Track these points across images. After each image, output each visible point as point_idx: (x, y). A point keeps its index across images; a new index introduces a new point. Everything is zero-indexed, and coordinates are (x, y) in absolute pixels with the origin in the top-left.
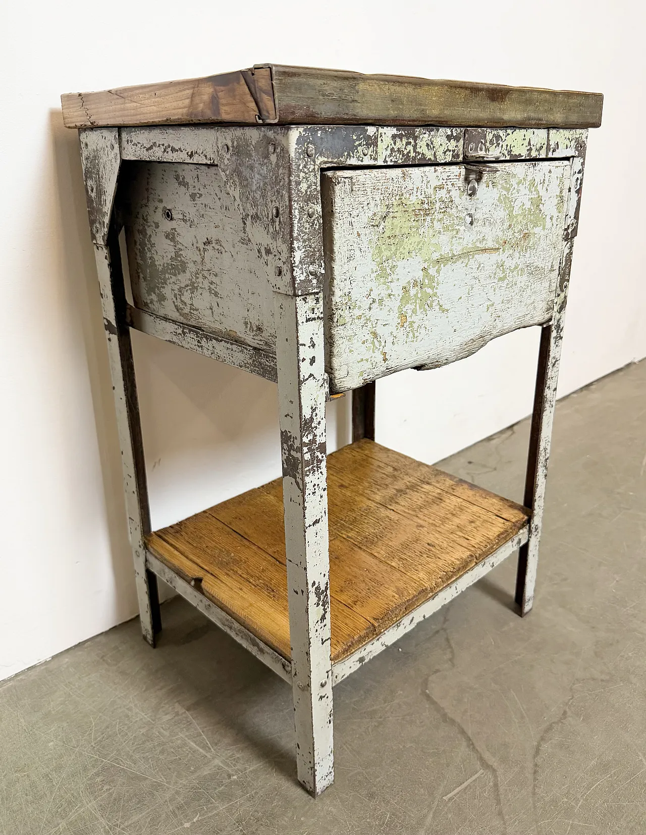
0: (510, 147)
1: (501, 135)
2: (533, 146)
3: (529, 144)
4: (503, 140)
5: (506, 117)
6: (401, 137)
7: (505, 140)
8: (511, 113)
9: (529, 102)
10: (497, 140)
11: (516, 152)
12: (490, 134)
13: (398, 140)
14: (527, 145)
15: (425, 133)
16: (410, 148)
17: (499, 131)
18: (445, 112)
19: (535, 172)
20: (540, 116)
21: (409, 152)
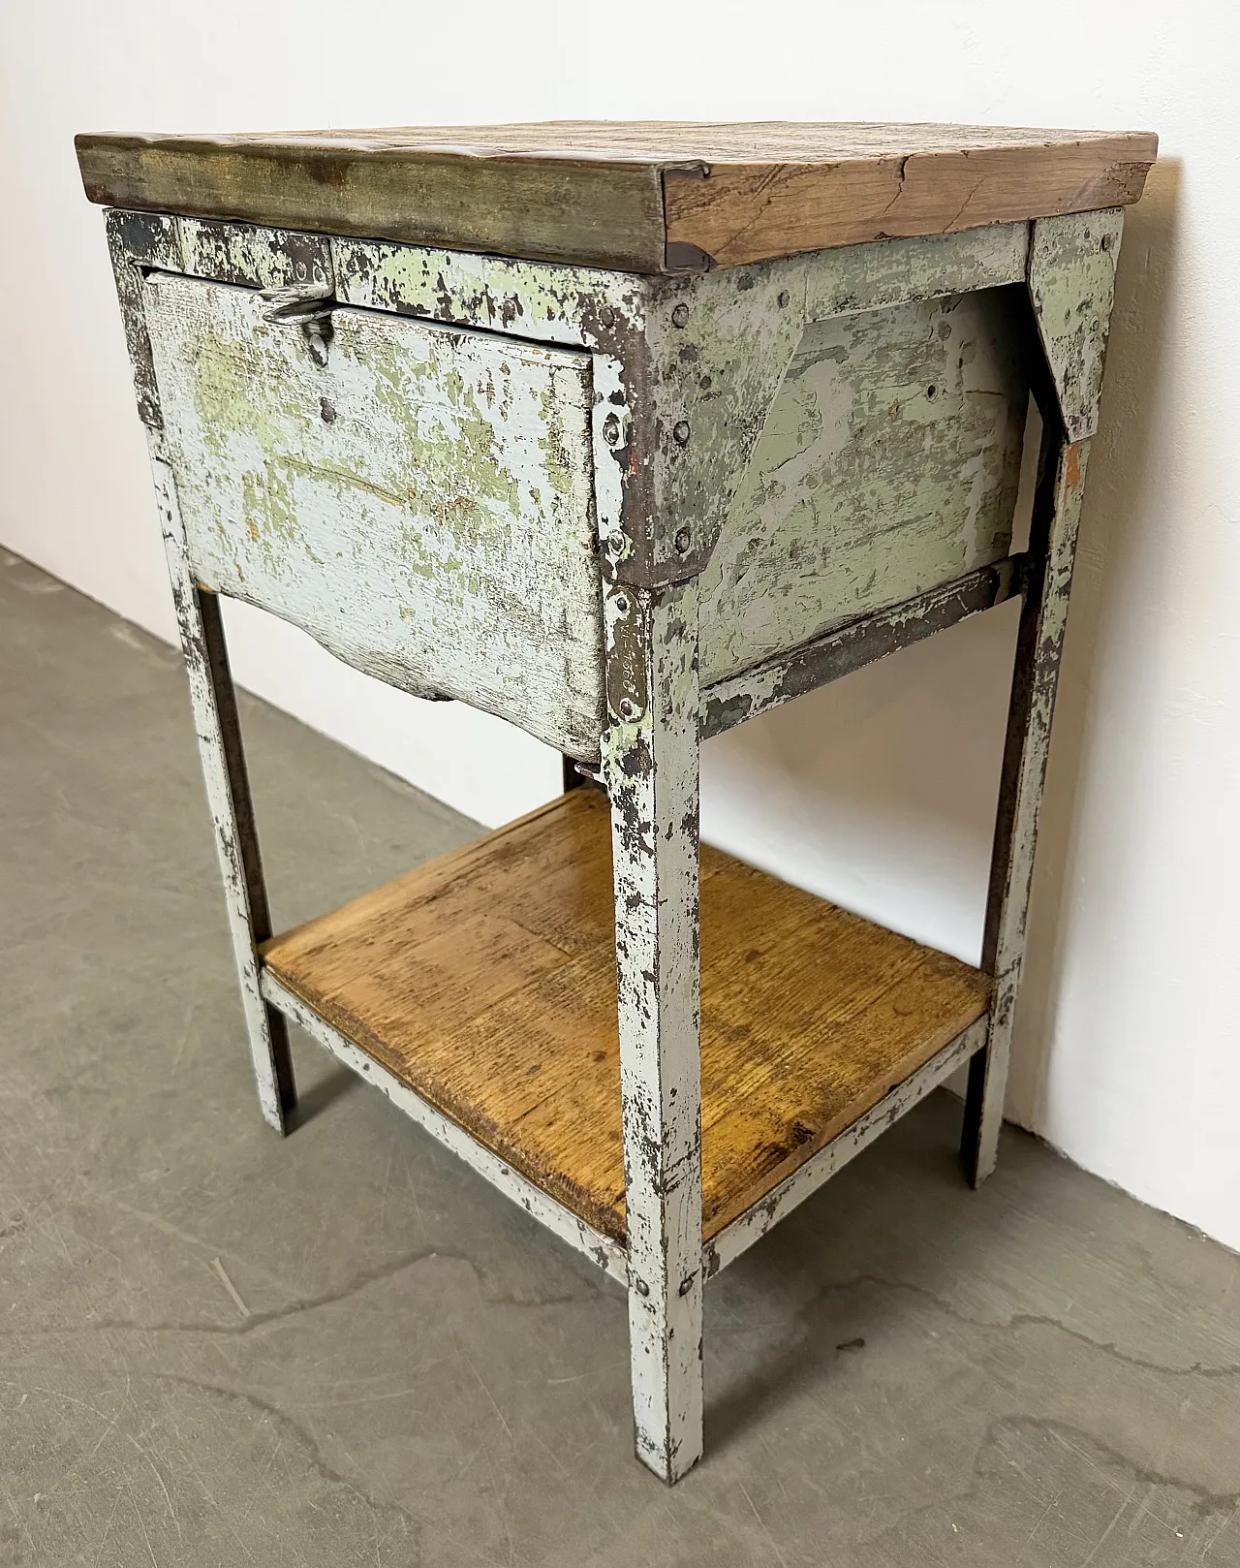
0: (395, 285)
1: (369, 255)
2: (453, 292)
3: (441, 285)
4: (376, 267)
5: (354, 217)
6: (207, 235)
7: (379, 266)
8: (365, 208)
9: (398, 186)
10: (363, 265)
11: (410, 297)
12: (345, 249)
13: (205, 241)
14: (436, 286)
15: (237, 235)
16: (222, 255)
17: (363, 246)
18: (247, 201)
19: (458, 357)
20: (436, 220)
21: (221, 263)
